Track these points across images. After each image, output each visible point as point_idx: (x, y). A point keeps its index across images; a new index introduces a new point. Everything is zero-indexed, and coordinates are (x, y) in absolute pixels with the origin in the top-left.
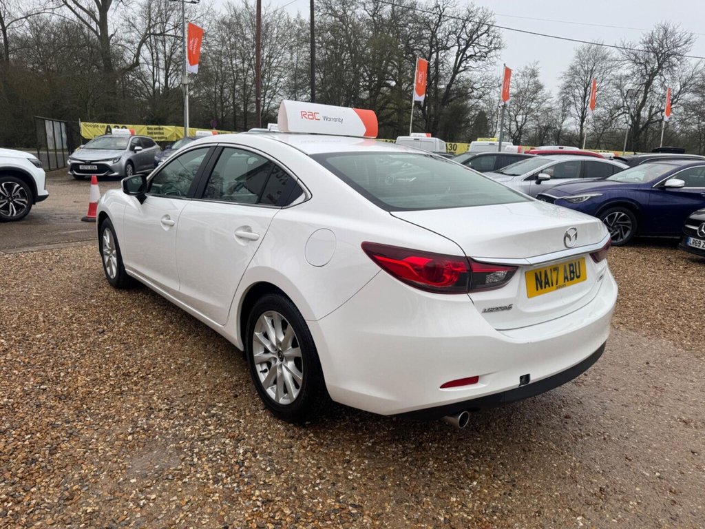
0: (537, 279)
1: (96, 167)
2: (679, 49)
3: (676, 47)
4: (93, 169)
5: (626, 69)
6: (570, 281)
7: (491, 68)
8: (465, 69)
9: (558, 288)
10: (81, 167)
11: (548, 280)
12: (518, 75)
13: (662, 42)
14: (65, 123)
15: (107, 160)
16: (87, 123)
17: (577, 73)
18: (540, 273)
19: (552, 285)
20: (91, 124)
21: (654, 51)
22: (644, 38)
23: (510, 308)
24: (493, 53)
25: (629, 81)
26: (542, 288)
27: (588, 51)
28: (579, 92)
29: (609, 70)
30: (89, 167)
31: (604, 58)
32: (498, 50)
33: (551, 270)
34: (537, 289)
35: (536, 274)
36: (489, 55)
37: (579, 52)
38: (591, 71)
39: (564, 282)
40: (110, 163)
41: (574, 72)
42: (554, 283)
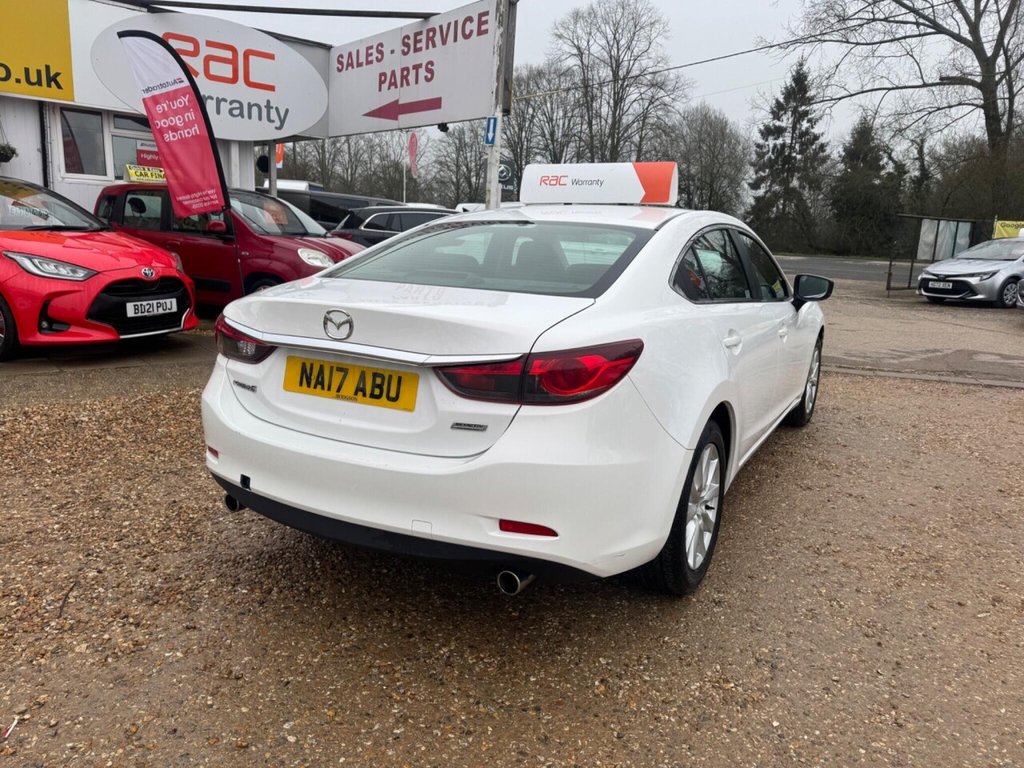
0: (304, 370)
1: (951, 284)
4: (947, 287)
6: (368, 398)
9: (338, 397)
10: (931, 285)
11: (323, 378)
14: (972, 222)
15: (972, 275)
16: (1007, 222)
18: (312, 365)
19: (329, 389)
20: (1015, 223)
23: (252, 389)
26: (309, 385)
30: (941, 285)
33: (332, 368)
34: (301, 384)
35: (304, 365)
39: (356, 394)
40: (973, 281)
42: (335, 387)
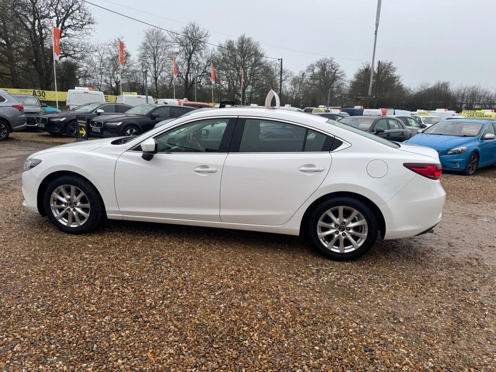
2: (203, 39)
3: (201, 38)
5: (176, 48)
7: (86, 37)
8: (66, 35)
12: (110, 45)
13: (192, 33)
17: (148, 47)
21: (190, 38)
22: (183, 30)
24: (87, 26)
25: (178, 56)
27: (153, 34)
28: (151, 60)
29: (167, 48)
31: (163, 40)
32: (91, 24)
36: (84, 27)
37: (147, 33)
38: (157, 47)
41: (146, 47)
